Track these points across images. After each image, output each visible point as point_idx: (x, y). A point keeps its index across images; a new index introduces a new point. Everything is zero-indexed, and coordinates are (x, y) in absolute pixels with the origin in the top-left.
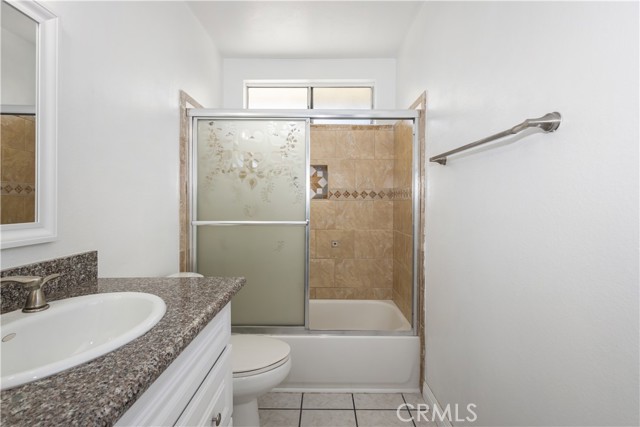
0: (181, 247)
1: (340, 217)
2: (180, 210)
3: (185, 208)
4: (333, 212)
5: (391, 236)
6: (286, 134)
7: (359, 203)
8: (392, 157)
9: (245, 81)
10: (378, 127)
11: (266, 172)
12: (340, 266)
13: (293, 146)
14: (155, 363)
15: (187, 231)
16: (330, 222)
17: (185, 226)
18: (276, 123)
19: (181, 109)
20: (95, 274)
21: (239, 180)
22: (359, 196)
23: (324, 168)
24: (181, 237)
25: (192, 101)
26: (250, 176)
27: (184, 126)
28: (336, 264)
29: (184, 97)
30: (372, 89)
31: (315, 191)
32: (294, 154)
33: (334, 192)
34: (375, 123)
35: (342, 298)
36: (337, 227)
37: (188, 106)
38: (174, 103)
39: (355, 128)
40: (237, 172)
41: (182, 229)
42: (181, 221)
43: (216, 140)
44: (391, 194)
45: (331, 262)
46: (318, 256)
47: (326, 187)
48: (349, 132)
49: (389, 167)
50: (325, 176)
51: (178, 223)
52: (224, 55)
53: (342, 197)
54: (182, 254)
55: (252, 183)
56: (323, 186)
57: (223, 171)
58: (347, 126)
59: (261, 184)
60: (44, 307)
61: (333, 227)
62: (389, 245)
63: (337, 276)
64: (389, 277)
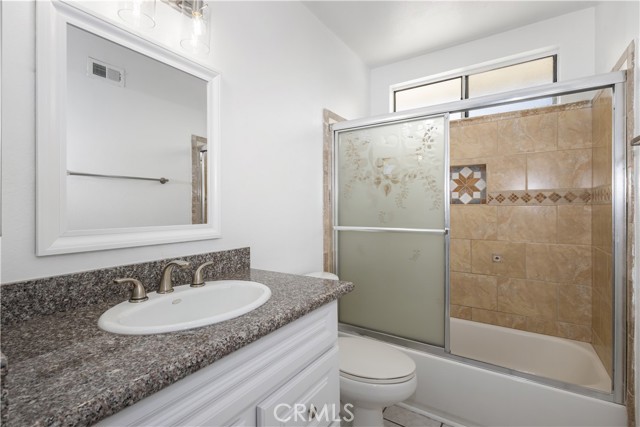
0: (324, 249)
1: (504, 226)
2: (324, 216)
3: (328, 214)
4: (494, 220)
5: (589, 254)
6: (421, 134)
7: (532, 209)
8: (589, 144)
9: (391, 87)
10: (563, 107)
11: (400, 177)
12: (504, 287)
13: (429, 147)
14: (225, 342)
15: (331, 235)
16: (490, 231)
17: (328, 230)
18: (410, 125)
19: (324, 126)
20: (248, 266)
21: (375, 186)
22: (533, 200)
23: (482, 168)
24: (325, 240)
25: (335, 117)
26: (385, 182)
27: (327, 140)
28: (499, 283)
29: (328, 115)
30: (555, 58)
31: (472, 196)
32: (430, 155)
33: (495, 195)
34: (560, 101)
35: (509, 325)
36: (500, 238)
37: (331, 121)
38: (318, 121)
39: (525, 113)
40: (373, 178)
41: (325, 232)
42: (325, 225)
43: (354, 149)
44: (588, 196)
45: (492, 280)
46: (474, 271)
47: (485, 190)
48: (517, 121)
49: (584, 159)
50: (484, 176)
51: (322, 228)
52: (371, 66)
53: (507, 201)
54: (326, 255)
55: (387, 189)
56: (481, 189)
57: (360, 179)
58: (514, 113)
59: (395, 189)
60: (202, 284)
61: (493, 238)
62: (584, 267)
63: (500, 298)
64: (586, 310)
